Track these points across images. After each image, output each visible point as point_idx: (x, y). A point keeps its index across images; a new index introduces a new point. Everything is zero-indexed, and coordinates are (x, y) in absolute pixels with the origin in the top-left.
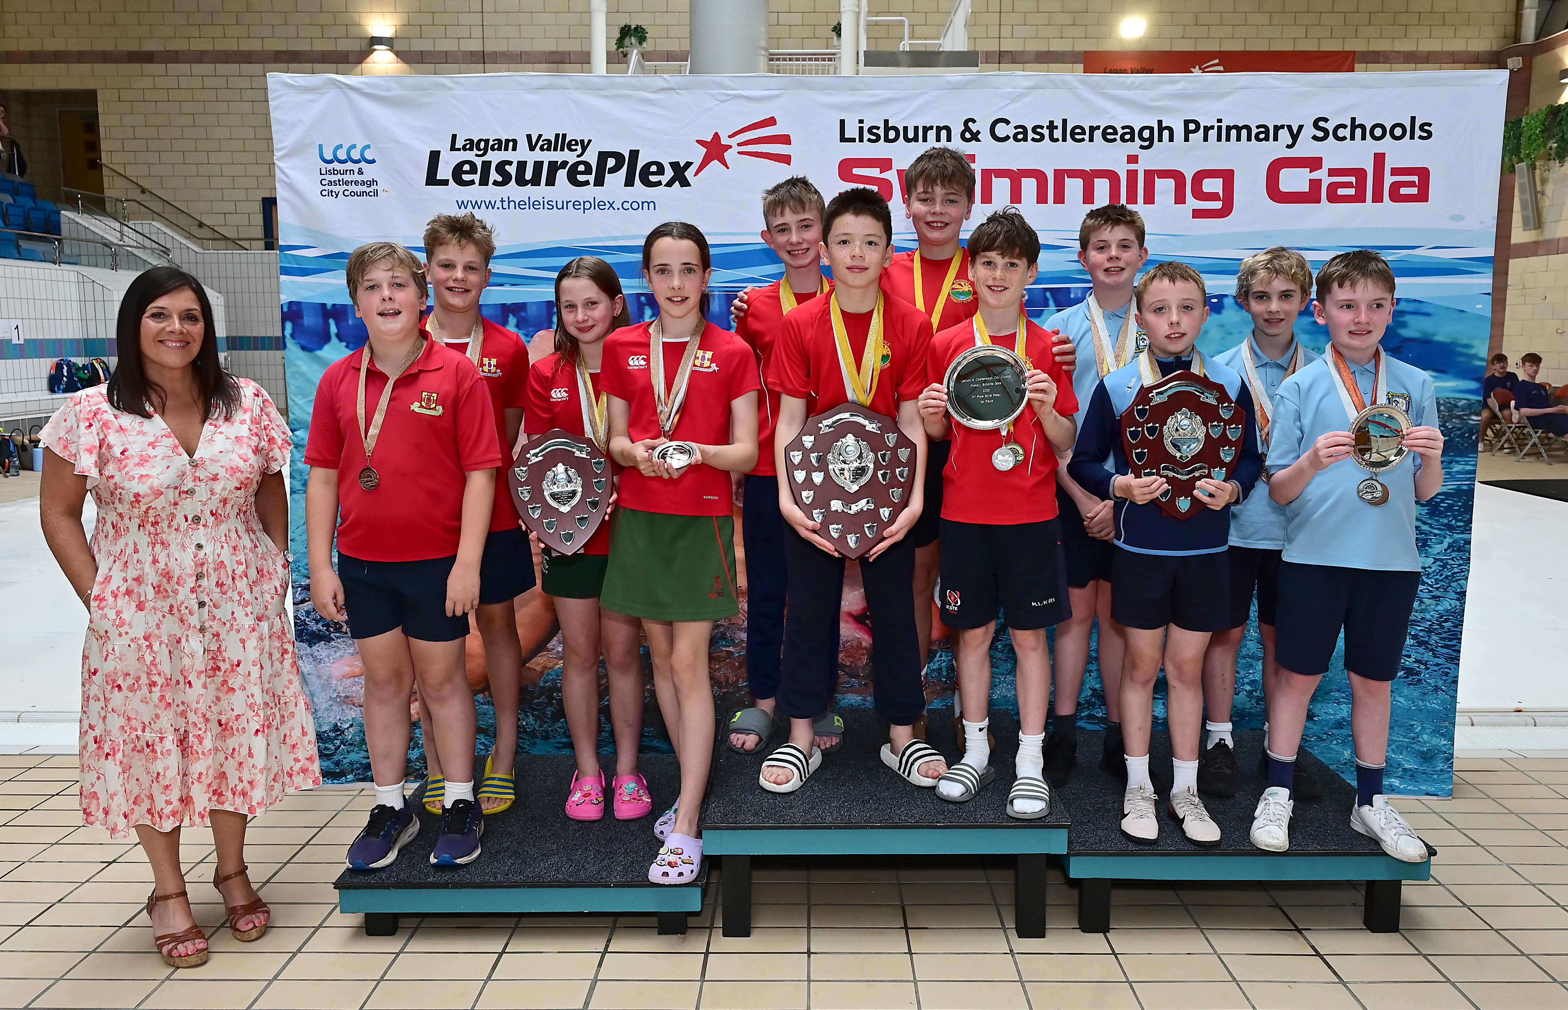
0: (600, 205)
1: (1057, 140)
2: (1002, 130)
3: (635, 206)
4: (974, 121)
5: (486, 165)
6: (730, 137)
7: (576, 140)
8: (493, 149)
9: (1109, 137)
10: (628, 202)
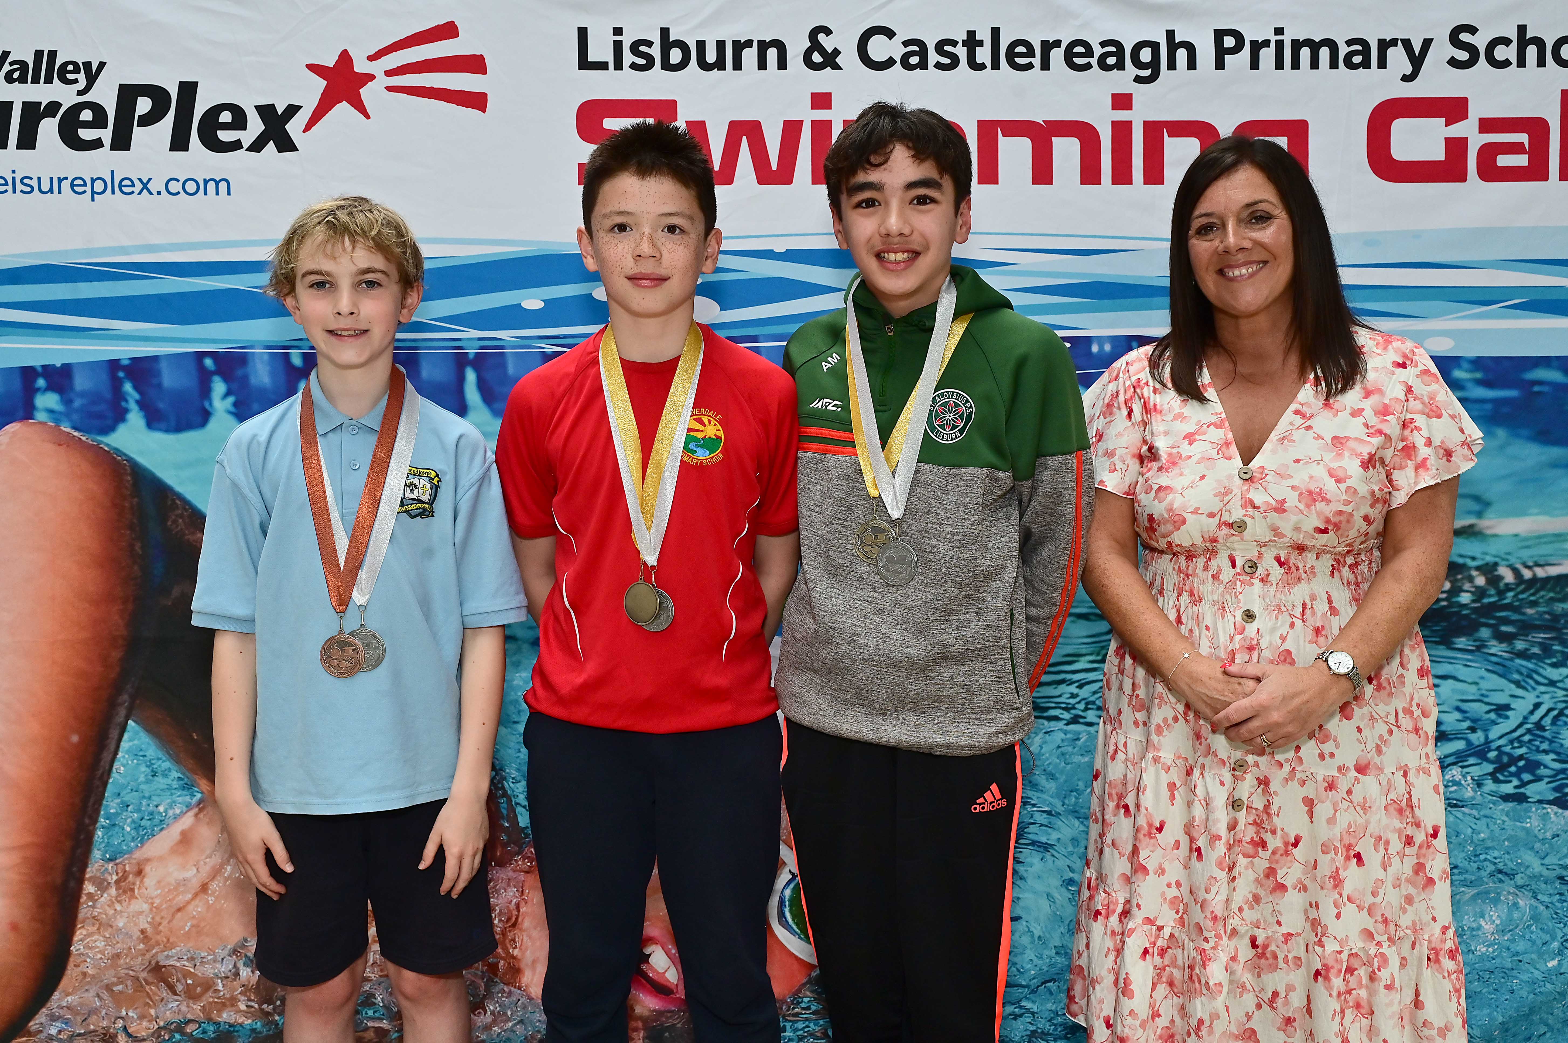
0: (124, 186)
1: (982, 67)
2: (879, 48)
3: (191, 187)
4: (828, 31)
6: (371, 58)
7: (75, 64)
9: (1078, 61)
10: (178, 181)
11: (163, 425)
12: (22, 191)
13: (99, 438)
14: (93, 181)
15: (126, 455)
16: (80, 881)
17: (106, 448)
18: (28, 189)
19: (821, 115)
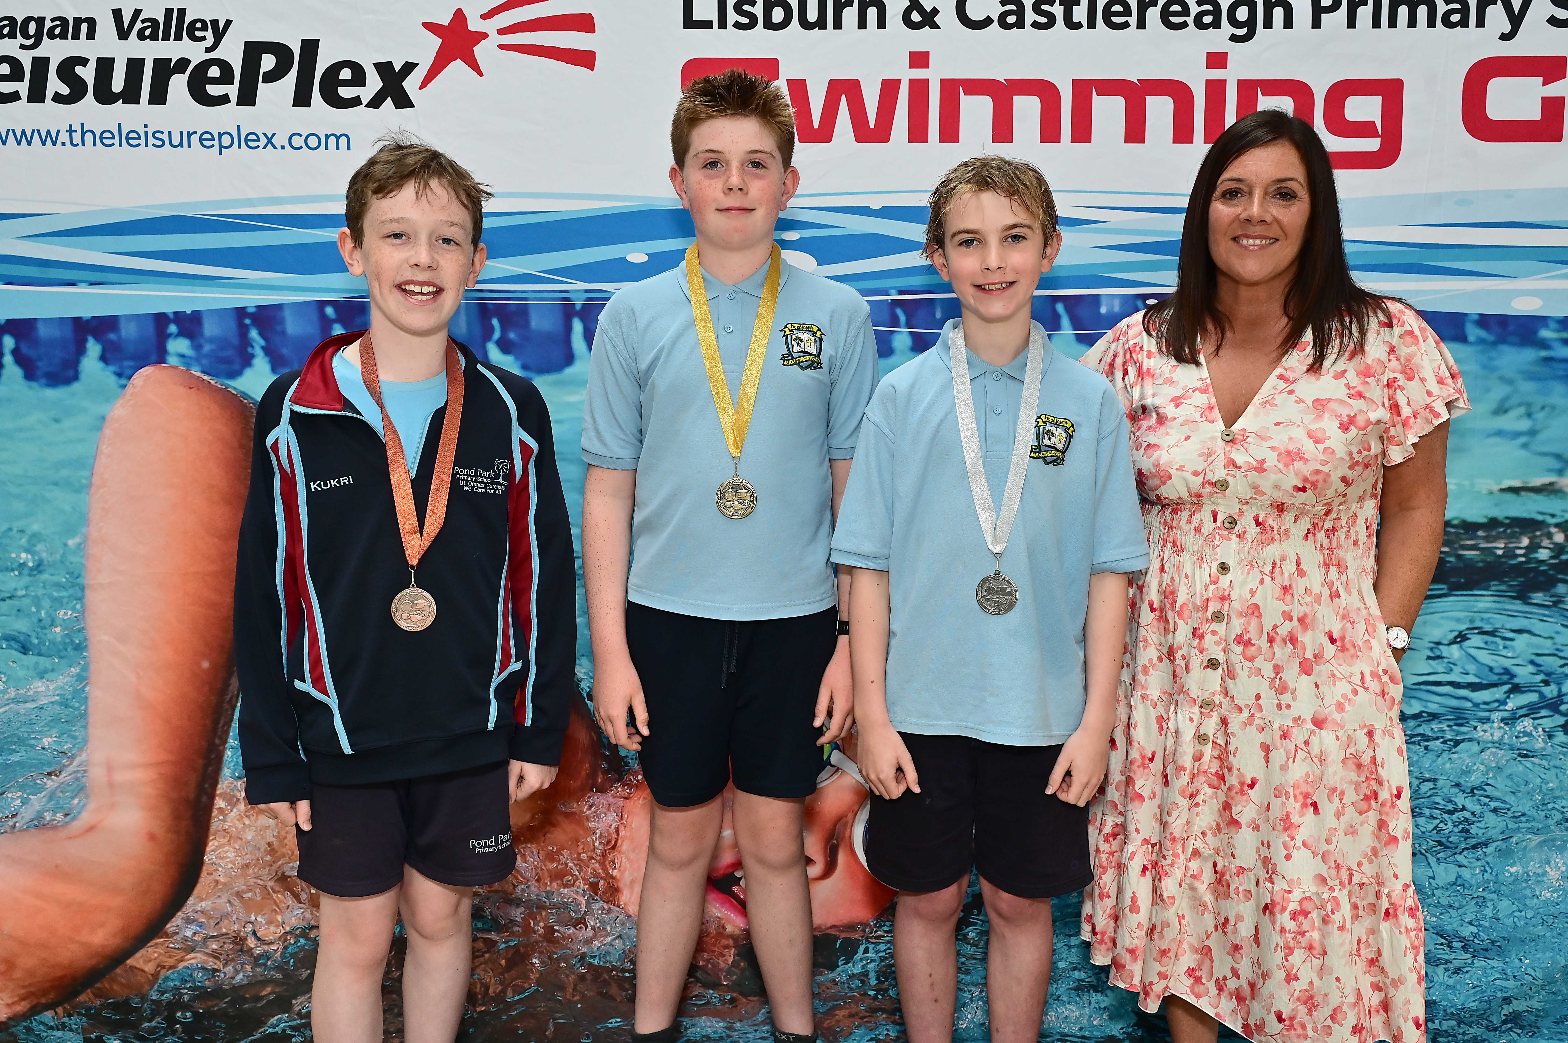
0: (249, 140)
1: (1079, 26)
2: (974, 8)
5: (40, 65)
6: (485, 17)
7: (203, 22)
8: (52, 36)
9: (1174, 20)
10: (301, 136)
12: (154, 145)
14: (220, 135)
15: (252, 398)
16: (212, 797)
17: (234, 392)
18: (160, 143)
19: (919, 74)
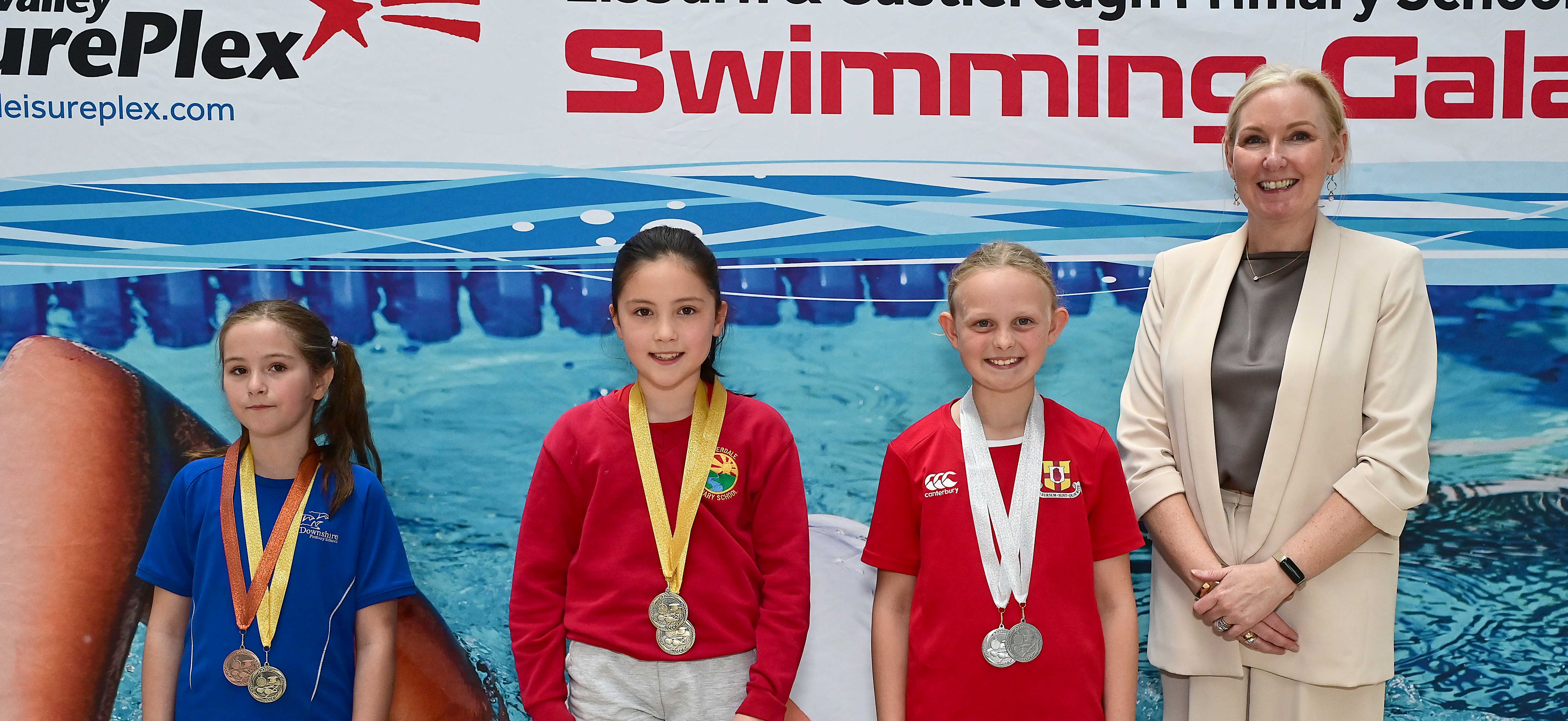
0: (131, 111)
3: (196, 112)
11: (170, 341)
12: (34, 115)
13: (109, 353)
14: (102, 105)
15: (135, 369)
17: (116, 363)
18: (40, 113)
19: (801, 46)
